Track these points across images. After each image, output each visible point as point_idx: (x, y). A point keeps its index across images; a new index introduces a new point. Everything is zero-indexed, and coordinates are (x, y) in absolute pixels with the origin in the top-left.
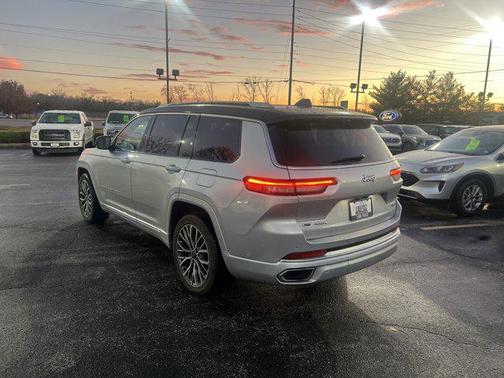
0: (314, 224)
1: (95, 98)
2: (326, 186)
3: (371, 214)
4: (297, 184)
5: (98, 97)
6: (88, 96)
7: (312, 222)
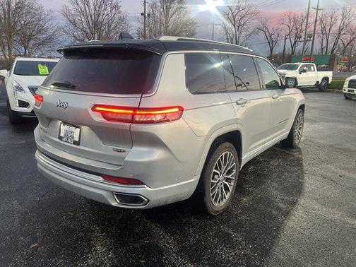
3: (78, 143)
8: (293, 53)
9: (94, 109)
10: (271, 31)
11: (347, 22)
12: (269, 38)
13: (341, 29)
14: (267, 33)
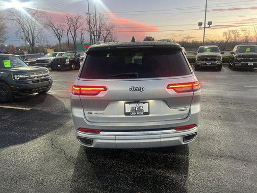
0: (95, 113)
1: (188, 41)
2: (99, 91)
3: (148, 113)
4: (82, 89)
5: (190, 41)
6: (185, 40)
7: (94, 112)
8: (75, 42)
9: (168, 87)
10: (56, 27)
11: (103, 23)
12: (56, 32)
13: (100, 28)
14: (54, 28)
